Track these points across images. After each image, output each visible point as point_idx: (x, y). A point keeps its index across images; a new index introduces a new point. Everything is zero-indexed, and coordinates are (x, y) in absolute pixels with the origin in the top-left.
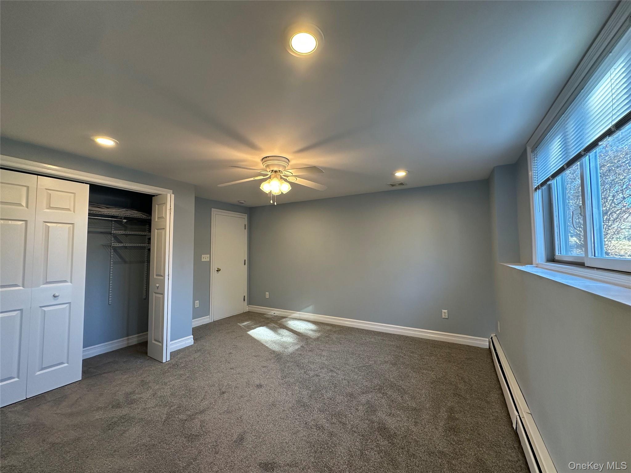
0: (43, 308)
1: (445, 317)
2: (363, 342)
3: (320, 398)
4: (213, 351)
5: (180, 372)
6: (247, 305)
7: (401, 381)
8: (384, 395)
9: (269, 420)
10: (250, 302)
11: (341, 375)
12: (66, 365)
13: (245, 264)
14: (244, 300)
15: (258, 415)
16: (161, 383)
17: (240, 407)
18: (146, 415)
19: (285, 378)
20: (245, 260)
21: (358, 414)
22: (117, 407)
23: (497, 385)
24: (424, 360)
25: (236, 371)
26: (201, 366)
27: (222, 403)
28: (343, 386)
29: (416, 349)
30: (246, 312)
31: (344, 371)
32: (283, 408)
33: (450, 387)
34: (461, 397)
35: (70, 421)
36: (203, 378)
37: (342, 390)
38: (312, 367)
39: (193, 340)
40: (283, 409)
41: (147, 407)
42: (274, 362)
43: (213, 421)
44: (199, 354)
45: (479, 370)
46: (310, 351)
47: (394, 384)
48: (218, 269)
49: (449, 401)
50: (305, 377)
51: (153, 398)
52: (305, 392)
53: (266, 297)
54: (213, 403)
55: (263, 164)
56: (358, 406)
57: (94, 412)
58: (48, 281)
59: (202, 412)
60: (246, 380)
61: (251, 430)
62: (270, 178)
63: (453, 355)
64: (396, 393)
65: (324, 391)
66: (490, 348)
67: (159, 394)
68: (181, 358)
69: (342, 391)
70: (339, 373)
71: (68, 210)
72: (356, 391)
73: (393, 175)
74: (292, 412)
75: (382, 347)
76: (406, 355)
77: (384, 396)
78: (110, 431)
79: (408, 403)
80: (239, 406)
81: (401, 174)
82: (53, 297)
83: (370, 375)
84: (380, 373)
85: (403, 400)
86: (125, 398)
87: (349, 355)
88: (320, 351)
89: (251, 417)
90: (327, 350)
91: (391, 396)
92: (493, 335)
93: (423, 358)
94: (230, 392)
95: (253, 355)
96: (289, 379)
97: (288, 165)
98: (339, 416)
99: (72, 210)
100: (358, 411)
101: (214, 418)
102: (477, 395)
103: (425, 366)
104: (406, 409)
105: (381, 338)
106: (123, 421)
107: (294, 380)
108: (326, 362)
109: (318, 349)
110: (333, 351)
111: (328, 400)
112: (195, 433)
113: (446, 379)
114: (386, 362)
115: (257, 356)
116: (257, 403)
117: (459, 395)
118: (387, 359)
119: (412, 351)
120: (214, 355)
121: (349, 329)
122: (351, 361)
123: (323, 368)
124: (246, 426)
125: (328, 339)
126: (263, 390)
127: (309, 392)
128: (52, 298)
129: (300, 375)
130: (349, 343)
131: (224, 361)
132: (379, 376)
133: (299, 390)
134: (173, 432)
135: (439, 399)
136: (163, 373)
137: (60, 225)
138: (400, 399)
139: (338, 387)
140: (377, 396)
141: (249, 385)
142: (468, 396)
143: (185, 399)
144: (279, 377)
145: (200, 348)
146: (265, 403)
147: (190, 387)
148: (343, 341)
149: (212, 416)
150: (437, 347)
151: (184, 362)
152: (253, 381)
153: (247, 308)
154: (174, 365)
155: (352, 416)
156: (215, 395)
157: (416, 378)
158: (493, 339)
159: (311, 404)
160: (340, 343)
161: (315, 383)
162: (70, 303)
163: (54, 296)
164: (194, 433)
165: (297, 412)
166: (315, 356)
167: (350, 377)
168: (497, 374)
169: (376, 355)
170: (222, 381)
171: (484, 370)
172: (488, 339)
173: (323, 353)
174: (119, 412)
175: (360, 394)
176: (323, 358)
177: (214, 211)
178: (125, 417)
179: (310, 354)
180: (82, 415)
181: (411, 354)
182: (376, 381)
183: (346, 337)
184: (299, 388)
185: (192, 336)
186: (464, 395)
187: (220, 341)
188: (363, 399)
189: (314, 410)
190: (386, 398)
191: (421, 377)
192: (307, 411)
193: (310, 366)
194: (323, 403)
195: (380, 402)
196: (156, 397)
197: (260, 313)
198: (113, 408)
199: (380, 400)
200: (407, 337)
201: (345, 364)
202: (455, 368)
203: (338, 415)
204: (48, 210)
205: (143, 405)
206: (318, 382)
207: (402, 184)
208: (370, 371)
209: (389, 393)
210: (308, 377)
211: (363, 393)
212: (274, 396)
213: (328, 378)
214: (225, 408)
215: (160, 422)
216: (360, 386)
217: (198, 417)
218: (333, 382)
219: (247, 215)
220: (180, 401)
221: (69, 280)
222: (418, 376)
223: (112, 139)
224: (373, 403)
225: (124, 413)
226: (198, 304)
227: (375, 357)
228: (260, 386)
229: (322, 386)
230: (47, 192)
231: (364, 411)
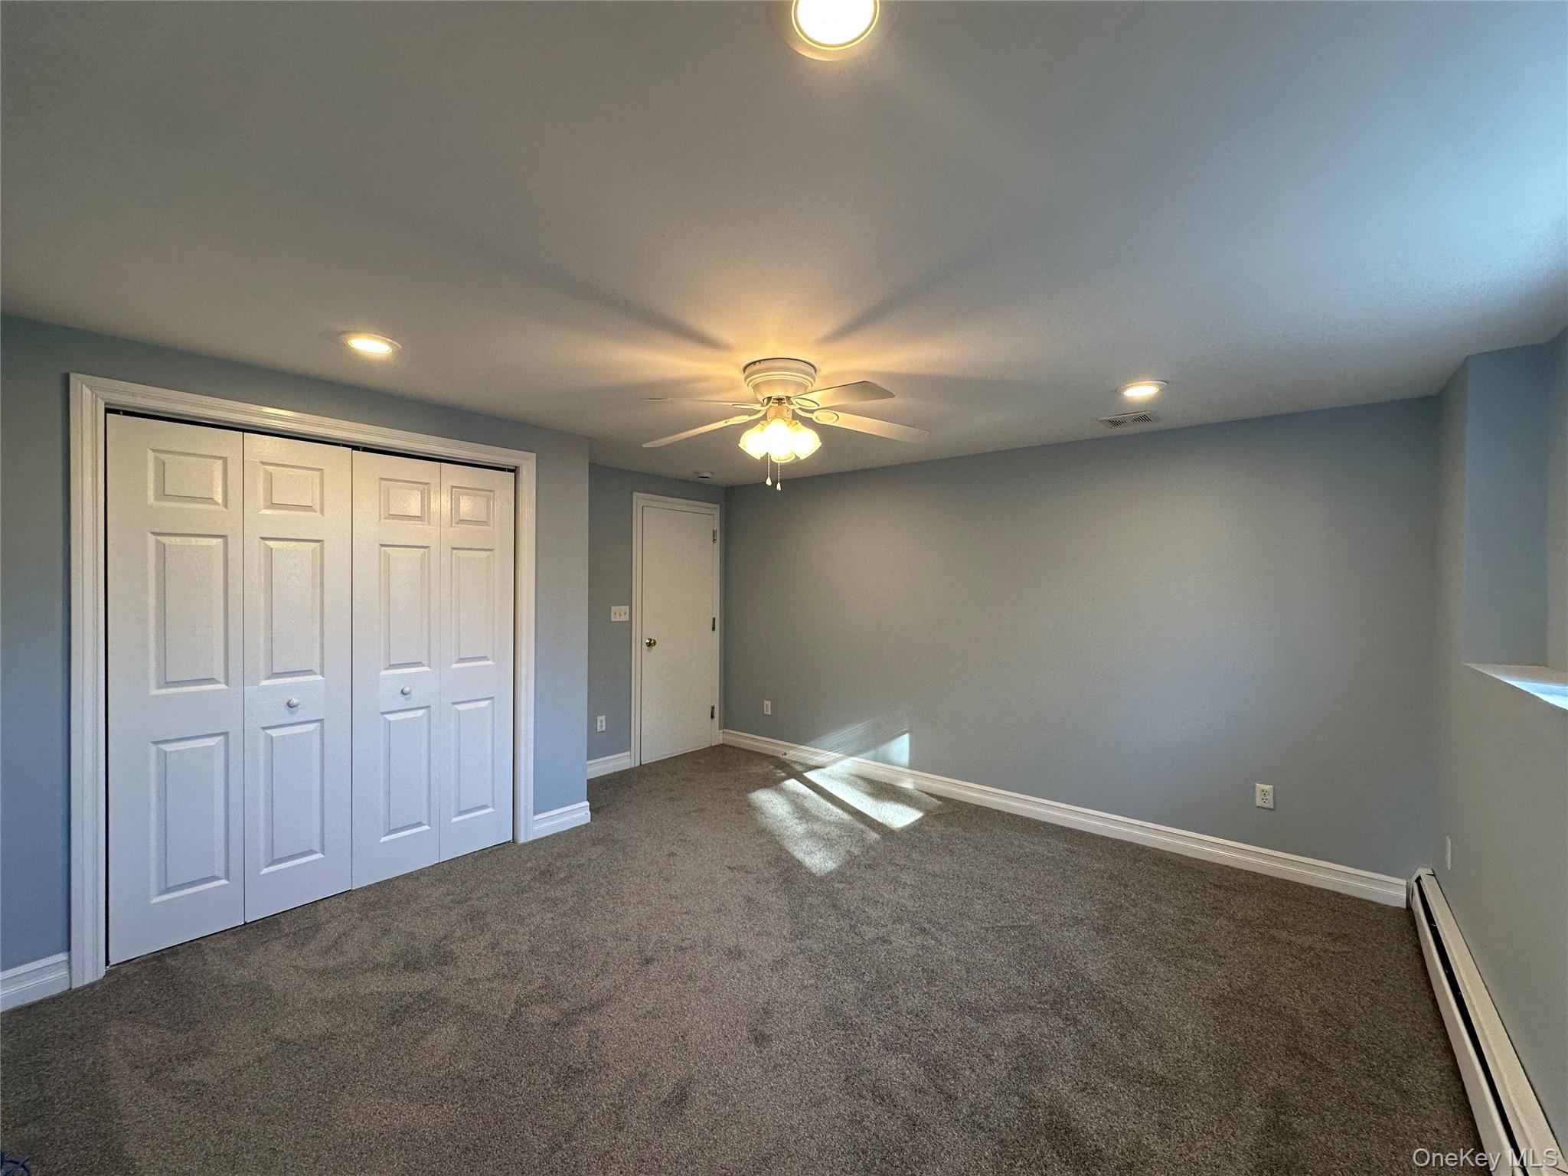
0: (269, 732)
1: (1265, 805)
2: (1014, 852)
3: (889, 1009)
4: (633, 844)
5: (554, 892)
6: (720, 729)
7: (1121, 986)
8: (1068, 1023)
9: (753, 1055)
10: (726, 723)
11: (949, 946)
12: (319, 856)
13: (714, 629)
14: (712, 717)
15: (726, 1036)
16: (511, 916)
17: (685, 1008)
18: (472, 998)
19: (800, 937)
20: (714, 619)
21: (990, 1072)
22: (415, 968)
23: (1436, 1038)
24: (1193, 928)
25: (682, 904)
26: (602, 881)
27: (642, 989)
28: (951, 980)
29: (1170, 889)
30: (716, 746)
31: (957, 936)
32: (790, 1024)
33: (1274, 1024)
34: (1312, 1061)
35: (320, 988)
36: (604, 915)
37: (947, 992)
38: (873, 913)
39: (589, 812)
40: (789, 1026)
41: (477, 976)
42: (775, 891)
43: (618, 1035)
44: (600, 849)
45: (1373, 978)
46: (870, 866)
47: (1099, 992)
48: (650, 640)
49: (1271, 1070)
50: (850, 941)
51: (490, 955)
52: (849, 987)
53: (765, 713)
54: (623, 987)
55: (745, 380)
56: (992, 1049)
57: (368, 974)
58: (274, 672)
59: (594, 1008)
60: (703, 933)
61: (706, 1077)
62: (764, 418)
63: (1285, 919)
64: (1105, 1021)
65: (899, 990)
66: (1409, 908)
67: (505, 945)
68: (560, 856)
69: (950, 995)
70: (944, 940)
71: (309, 508)
72: (988, 1000)
73: (1117, 392)
74: (812, 1041)
75: (1069, 873)
76: (1136, 904)
77: (1067, 1026)
78: (394, 1028)
79: (1140, 1058)
80: (681, 1003)
81: (1141, 392)
82: (288, 707)
83: (1029, 957)
84: (1058, 954)
85: (1125, 1046)
86: (433, 946)
87: (974, 888)
88: (895, 869)
89: (708, 1037)
90: (914, 870)
91: (1091, 1028)
92: (1423, 872)
93: (1192, 921)
94: (662, 961)
95: (726, 864)
96: (811, 942)
97: (812, 380)
98: (937, 1071)
99: (318, 509)
100: (992, 1062)
101: (622, 1029)
102: (1364, 1064)
103: (1196, 945)
104: (1135, 1076)
105: (1065, 846)
106: (423, 1006)
107: (821, 945)
108: (910, 904)
109: (891, 863)
110: (930, 874)
111: (908, 1016)
112: (574, 1063)
113: (1261, 997)
114: (1078, 921)
115: (734, 868)
116: (727, 1001)
117: (1304, 1055)
118: (1081, 914)
119: (1157, 895)
120: (634, 856)
121: (976, 813)
122: (978, 906)
123: (898, 920)
124: (696, 1064)
125: (919, 838)
126: (743, 965)
127: (861, 986)
128: (285, 710)
129: (838, 934)
130: (973, 852)
131: (655, 874)
132: (1056, 963)
133: (834, 978)
134: (525, 1053)
135: (1239, 1059)
136: (518, 892)
137: (294, 544)
138: (1115, 1041)
139: (937, 983)
140: (1048, 1025)
141: (709, 946)
142: (1334, 1062)
143: (559, 966)
144: (785, 933)
145: (604, 833)
146: (746, 1004)
147: (574, 936)
148: (959, 847)
149: (618, 1023)
150: (1235, 890)
151: (565, 869)
152: (720, 938)
153: (718, 737)
154: (542, 873)
155: (973, 1075)
156: (629, 964)
157: (1168, 981)
158: (1424, 882)
159: (862, 1024)
160: (951, 851)
161: (877, 963)
162: (322, 720)
163: (290, 705)
164: (571, 1063)
165: (826, 1041)
166: (882, 882)
167: (973, 956)
168: (1434, 1000)
169: (1050, 897)
170: (646, 928)
171: (1390, 982)
172: (1404, 882)
173: (905, 877)
174: (417, 983)
175: (999, 1012)
176: (901, 889)
177: (639, 499)
178: (427, 997)
179: (868, 875)
180: (343, 977)
181: (1153, 905)
182: (1047, 978)
183: (968, 834)
184: (835, 970)
185: (588, 803)
186: (1321, 1057)
187: (652, 819)
188: (1008, 1026)
189: (871, 1043)
190: (1076, 1034)
191: (1183, 979)
192: (852, 1042)
193: (867, 910)
194: (896, 1026)
195: (1057, 1043)
196: (498, 952)
197: (750, 751)
198: (407, 970)
199: (1057, 1039)
200: (1143, 849)
201: (960, 914)
202: (1293, 962)
203: (935, 1067)
204: (269, 512)
205: (469, 971)
206: (886, 959)
207: (1144, 419)
208: (1029, 945)
209: (1085, 1019)
210: (859, 941)
211: (1008, 1010)
212: (770, 986)
213: (911, 951)
214: (647, 1004)
215: (501, 1022)
216: (1000, 985)
217: (584, 1019)
218: (926, 964)
219: (718, 506)
220: (548, 970)
221: (317, 670)
222: (1173, 976)
223: (384, 338)
224: (1036, 1045)
225: (428, 985)
226: (604, 723)
227: (1047, 902)
228: (735, 954)
229: (895, 972)
230: (264, 469)
231: (1010, 1067)
